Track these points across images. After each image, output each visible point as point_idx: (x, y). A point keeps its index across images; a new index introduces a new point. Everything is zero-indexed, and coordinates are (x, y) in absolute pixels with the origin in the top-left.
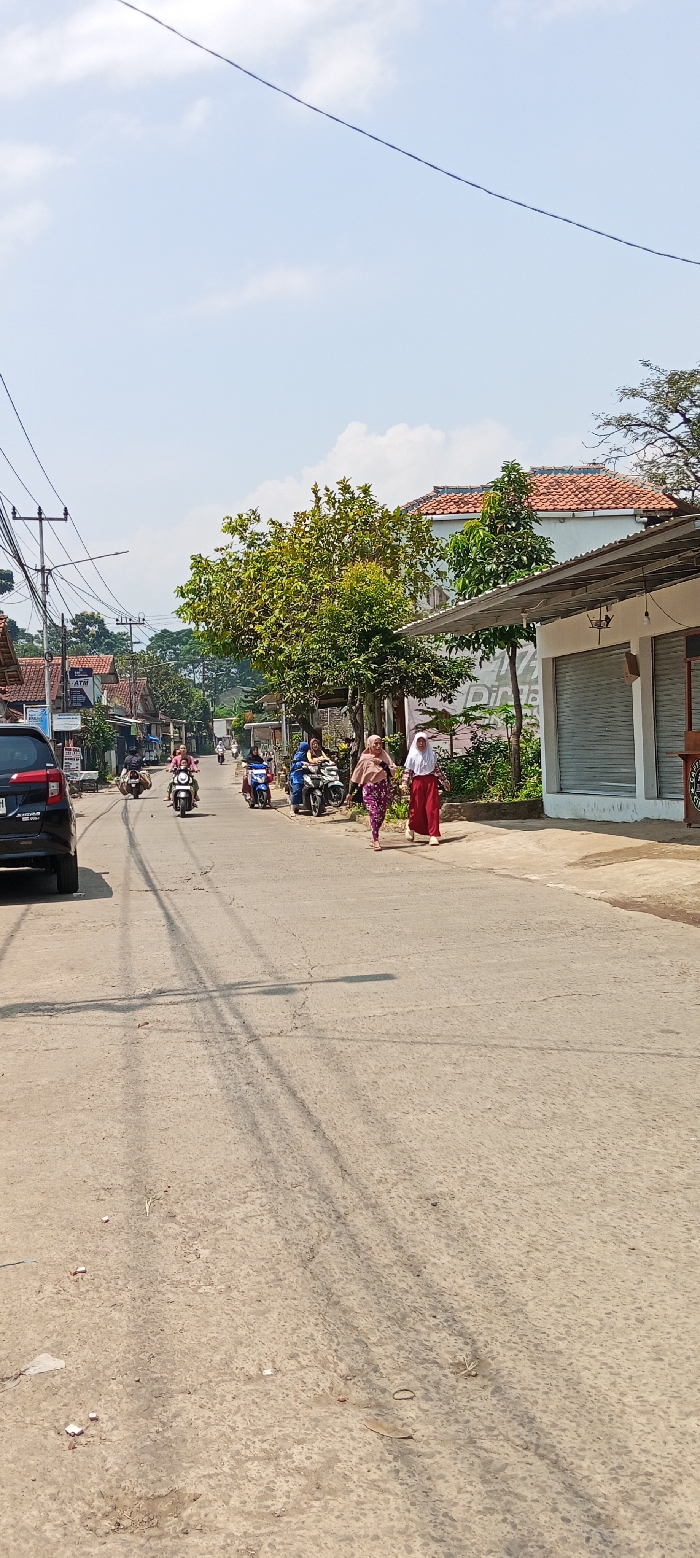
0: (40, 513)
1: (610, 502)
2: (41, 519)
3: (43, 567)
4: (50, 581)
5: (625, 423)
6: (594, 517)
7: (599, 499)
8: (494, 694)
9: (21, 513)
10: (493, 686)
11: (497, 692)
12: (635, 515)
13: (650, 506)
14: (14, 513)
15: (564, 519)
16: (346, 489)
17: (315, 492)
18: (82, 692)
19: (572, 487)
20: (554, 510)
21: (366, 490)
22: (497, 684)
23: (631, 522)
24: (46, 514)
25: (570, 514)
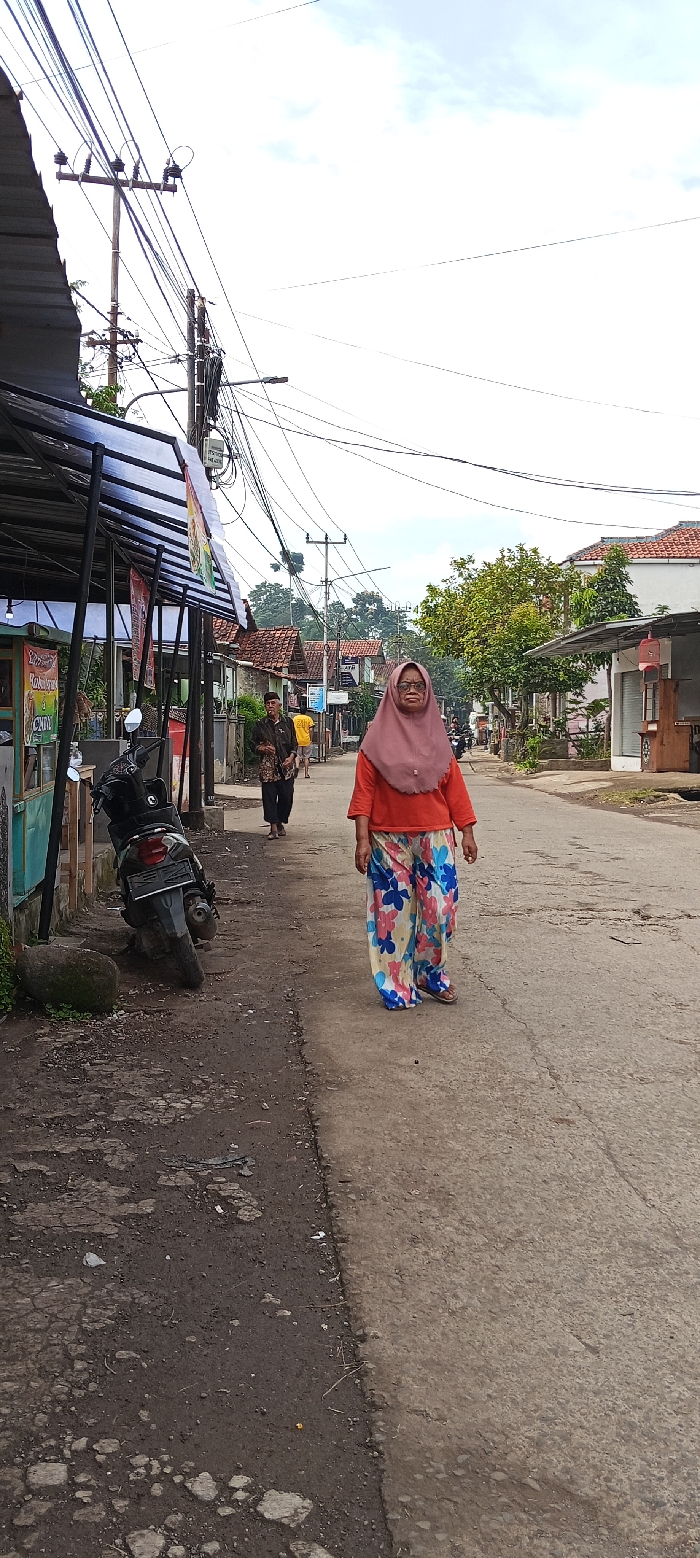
0: (326, 538)
2: (327, 543)
3: (327, 579)
4: (331, 589)
9: (313, 538)
14: (308, 538)
16: (522, 549)
17: (502, 552)
18: (350, 674)
21: (535, 551)
24: (332, 538)
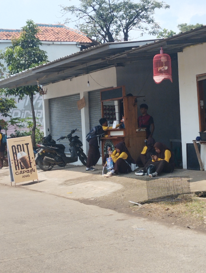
1: (67, 39)
5: (72, 9)
6: (61, 45)
7: (63, 37)
8: (23, 114)
10: (22, 110)
11: (24, 112)
12: (76, 45)
13: (82, 41)
15: (49, 44)
19: (52, 32)
20: (46, 41)
22: (24, 109)
23: (75, 47)
25: (51, 43)
